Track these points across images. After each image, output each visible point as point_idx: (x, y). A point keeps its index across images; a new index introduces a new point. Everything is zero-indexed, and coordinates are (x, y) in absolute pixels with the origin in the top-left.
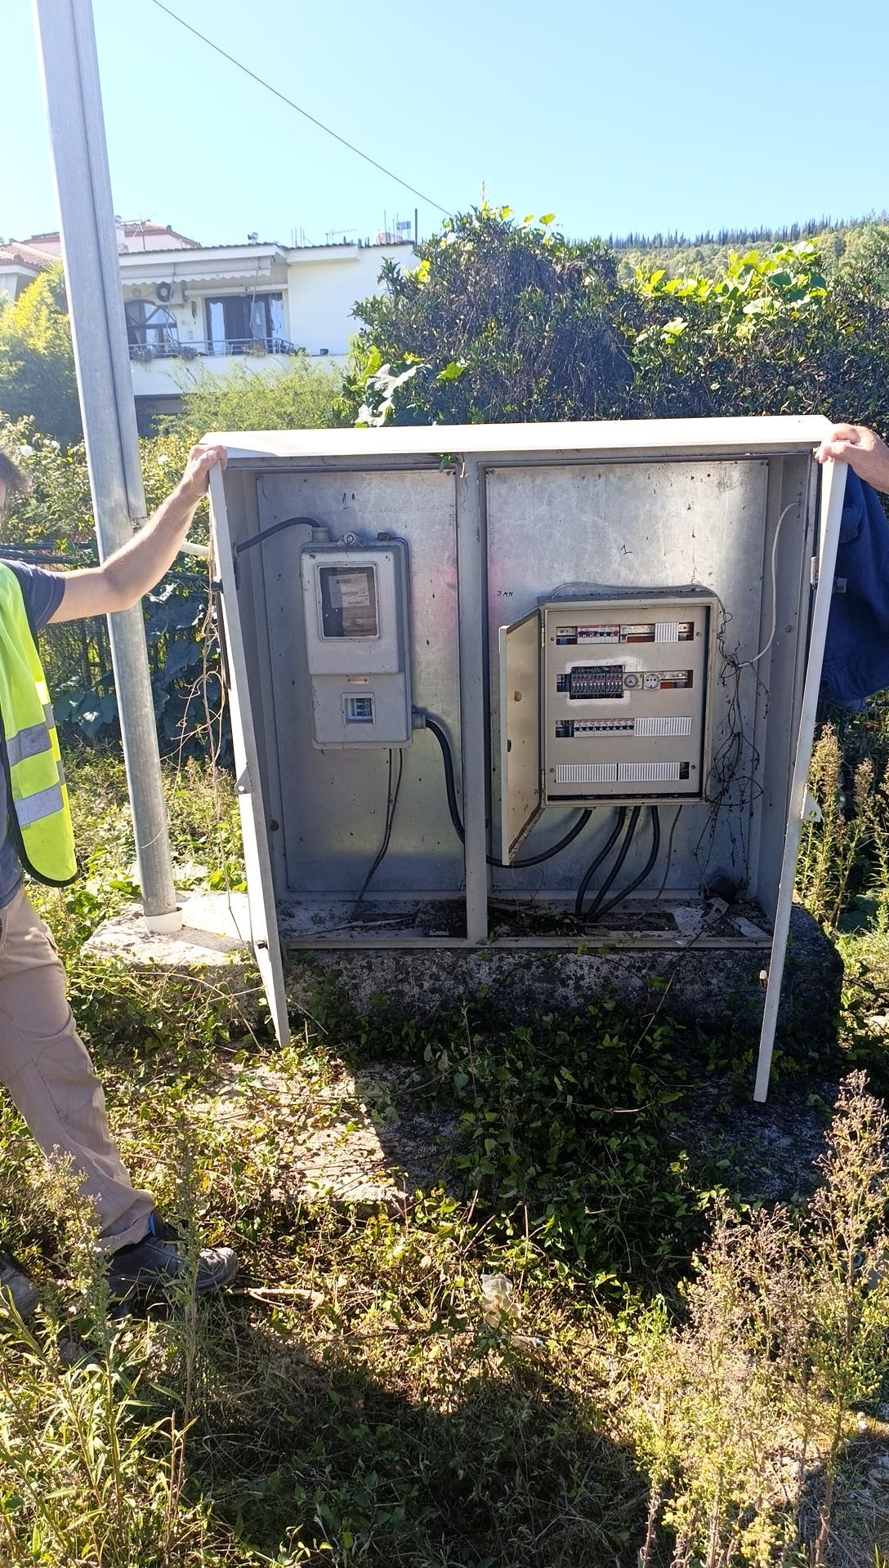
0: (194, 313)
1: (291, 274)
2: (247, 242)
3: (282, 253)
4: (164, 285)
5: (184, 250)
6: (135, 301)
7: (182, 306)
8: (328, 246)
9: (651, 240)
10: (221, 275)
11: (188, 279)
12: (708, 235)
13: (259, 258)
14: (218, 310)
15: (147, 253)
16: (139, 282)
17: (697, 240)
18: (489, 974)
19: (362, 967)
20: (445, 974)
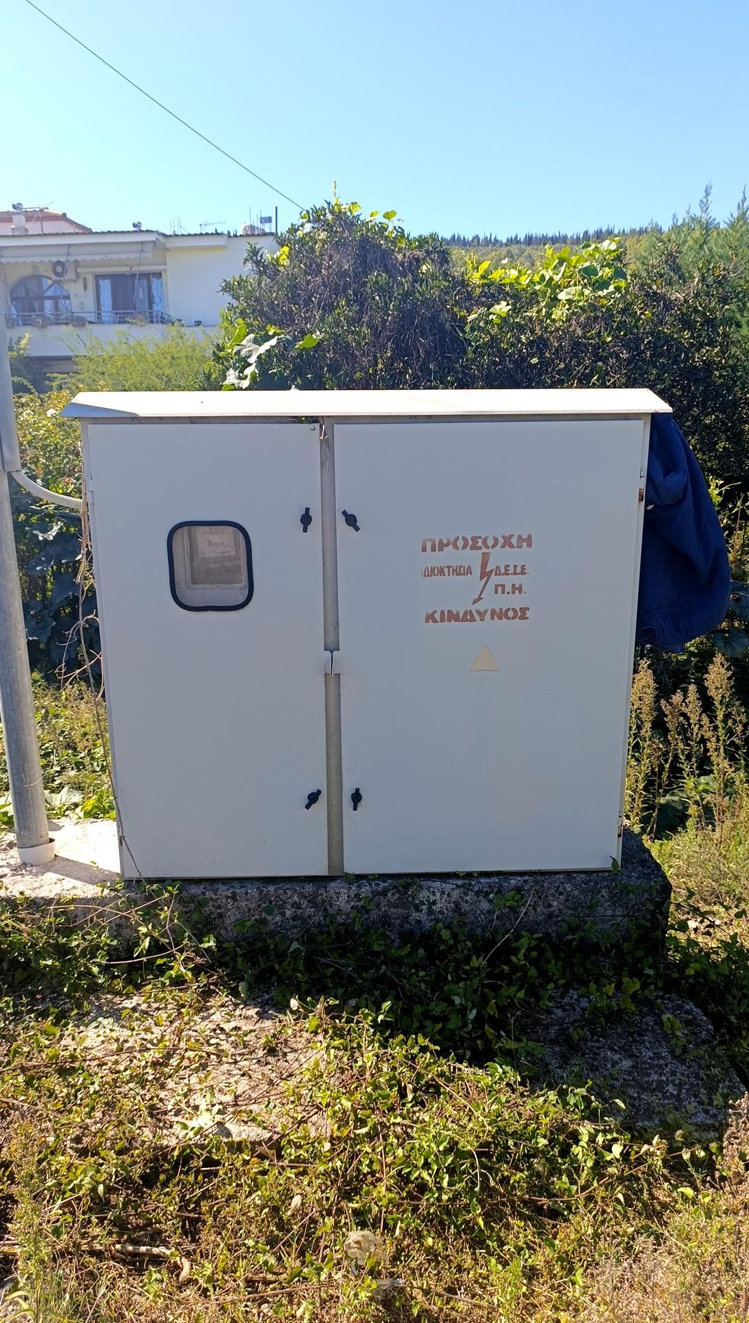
0: (85, 287)
1: (170, 258)
2: (132, 229)
3: (161, 238)
4: (59, 263)
5: (77, 234)
6: (34, 276)
7: (75, 281)
8: (201, 234)
9: (470, 239)
10: (109, 256)
11: (80, 258)
12: (516, 237)
13: (142, 243)
14: (106, 285)
15: (45, 235)
16: (37, 260)
17: (508, 240)
18: (348, 901)
19: (227, 897)
20: (306, 903)
